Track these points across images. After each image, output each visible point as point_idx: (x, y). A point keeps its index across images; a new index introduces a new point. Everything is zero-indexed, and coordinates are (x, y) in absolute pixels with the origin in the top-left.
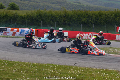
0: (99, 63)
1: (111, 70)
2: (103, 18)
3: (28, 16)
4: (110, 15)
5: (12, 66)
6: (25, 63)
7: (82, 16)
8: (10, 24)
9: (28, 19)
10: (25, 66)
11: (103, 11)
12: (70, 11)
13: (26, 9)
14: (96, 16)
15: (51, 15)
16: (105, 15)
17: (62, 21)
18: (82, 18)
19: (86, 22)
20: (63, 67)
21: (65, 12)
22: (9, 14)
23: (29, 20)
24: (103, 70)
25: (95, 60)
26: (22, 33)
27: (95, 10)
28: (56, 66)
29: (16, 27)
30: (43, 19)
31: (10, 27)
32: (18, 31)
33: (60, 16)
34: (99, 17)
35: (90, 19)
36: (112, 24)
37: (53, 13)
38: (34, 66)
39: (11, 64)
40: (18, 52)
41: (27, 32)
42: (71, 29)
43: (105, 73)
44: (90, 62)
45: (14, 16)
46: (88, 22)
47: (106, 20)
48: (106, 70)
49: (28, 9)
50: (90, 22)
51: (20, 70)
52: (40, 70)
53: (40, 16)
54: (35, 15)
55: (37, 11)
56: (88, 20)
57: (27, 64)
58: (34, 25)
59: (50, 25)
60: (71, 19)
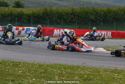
0: (108, 62)
1: (120, 70)
2: (112, 15)
3: (33, 14)
4: (119, 12)
5: (17, 67)
6: (30, 63)
7: (90, 13)
8: (15, 23)
9: (33, 18)
10: (30, 67)
11: (111, 8)
12: (77, 8)
13: (31, 7)
14: (104, 13)
15: (58, 13)
16: (114, 12)
17: (70, 19)
18: (90, 16)
19: (94, 19)
20: (70, 67)
21: (73, 10)
22: (14, 12)
23: (35, 19)
25: (103, 60)
27: (104, 7)
28: (63, 66)
29: (21, 26)
30: (49, 17)
31: (15, 26)
32: (23, 29)
33: (68, 14)
35: (98, 16)
36: (121, 21)
37: (60, 10)
38: (40, 66)
39: (16, 65)
40: (23, 52)
42: (79, 27)
43: (114, 73)
44: (99, 61)
45: (19, 15)
46: (96, 19)
47: (116, 17)
48: (116, 70)
49: (34, 7)
50: (99, 19)
51: (26, 70)
52: (46, 70)
53: (46, 14)
54: (41, 12)
55: (43, 9)
56: (96, 17)
57: (33, 65)
58: (40, 23)
59: (56, 23)
60: (78, 17)
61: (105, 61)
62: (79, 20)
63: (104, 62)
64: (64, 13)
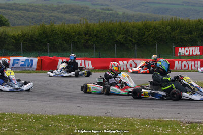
0: (147, 109)
1: (168, 121)
2: (152, 34)
3: (24, 36)
4: (163, 28)
6: (21, 115)
7: (115, 32)
9: (24, 41)
10: (21, 121)
11: (150, 22)
12: (94, 24)
13: (20, 25)
14: (139, 30)
15: (63, 32)
16: (155, 28)
17: (83, 41)
18: (115, 35)
19: (122, 41)
20: (86, 119)
21: (87, 26)
23: (27, 43)
24: (154, 120)
25: (139, 105)
26: (16, 65)
27: (138, 20)
28: (75, 118)
29: (4, 55)
30: (50, 39)
33: (79, 34)
34: (144, 32)
35: (129, 36)
36: (167, 43)
37: (67, 28)
38: (37, 119)
40: (9, 98)
41: (23, 63)
42: (98, 53)
43: (158, 126)
44: (132, 108)
46: (126, 41)
47: (157, 36)
48: (160, 121)
49: (24, 24)
50: (131, 41)
53: (44, 35)
54: (37, 33)
55: (39, 26)
56: (127, 38)
57: (25, 118)
58: (35, 50)
59: (62, 50)
60: (97, 38)
61: (142, 107)
62: (98, 43)
63: (141, 109)
64: (74, 32)
